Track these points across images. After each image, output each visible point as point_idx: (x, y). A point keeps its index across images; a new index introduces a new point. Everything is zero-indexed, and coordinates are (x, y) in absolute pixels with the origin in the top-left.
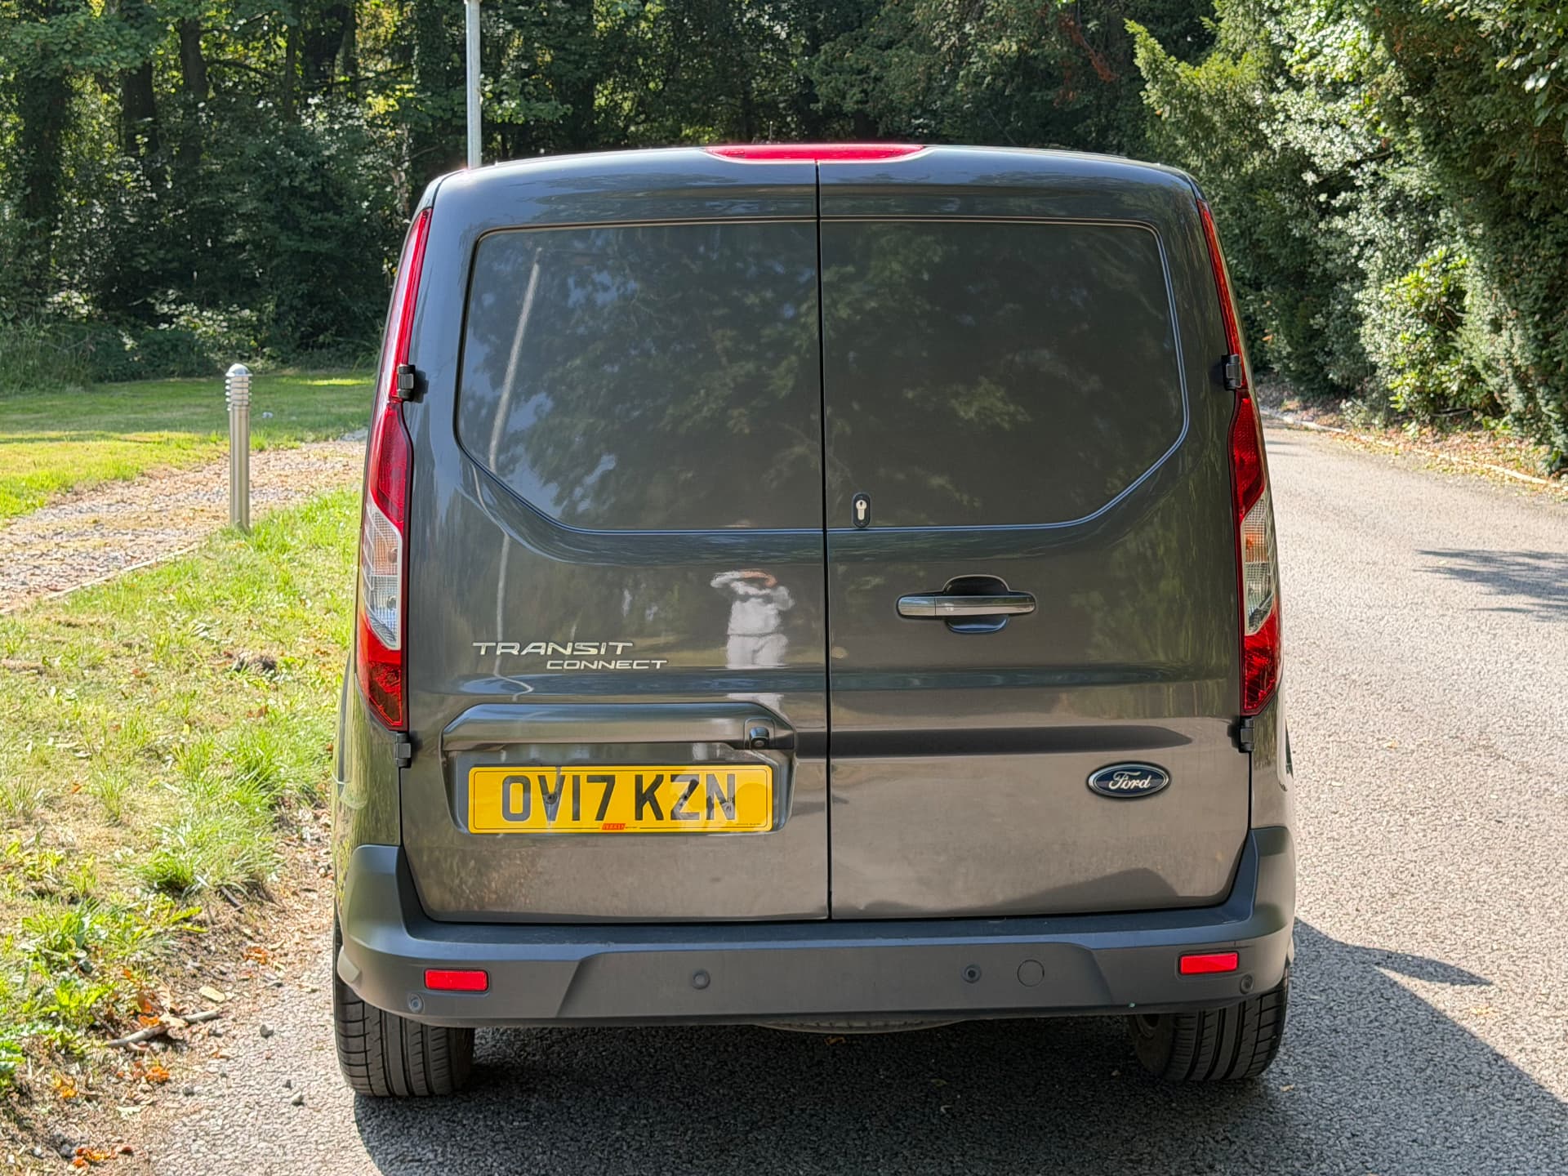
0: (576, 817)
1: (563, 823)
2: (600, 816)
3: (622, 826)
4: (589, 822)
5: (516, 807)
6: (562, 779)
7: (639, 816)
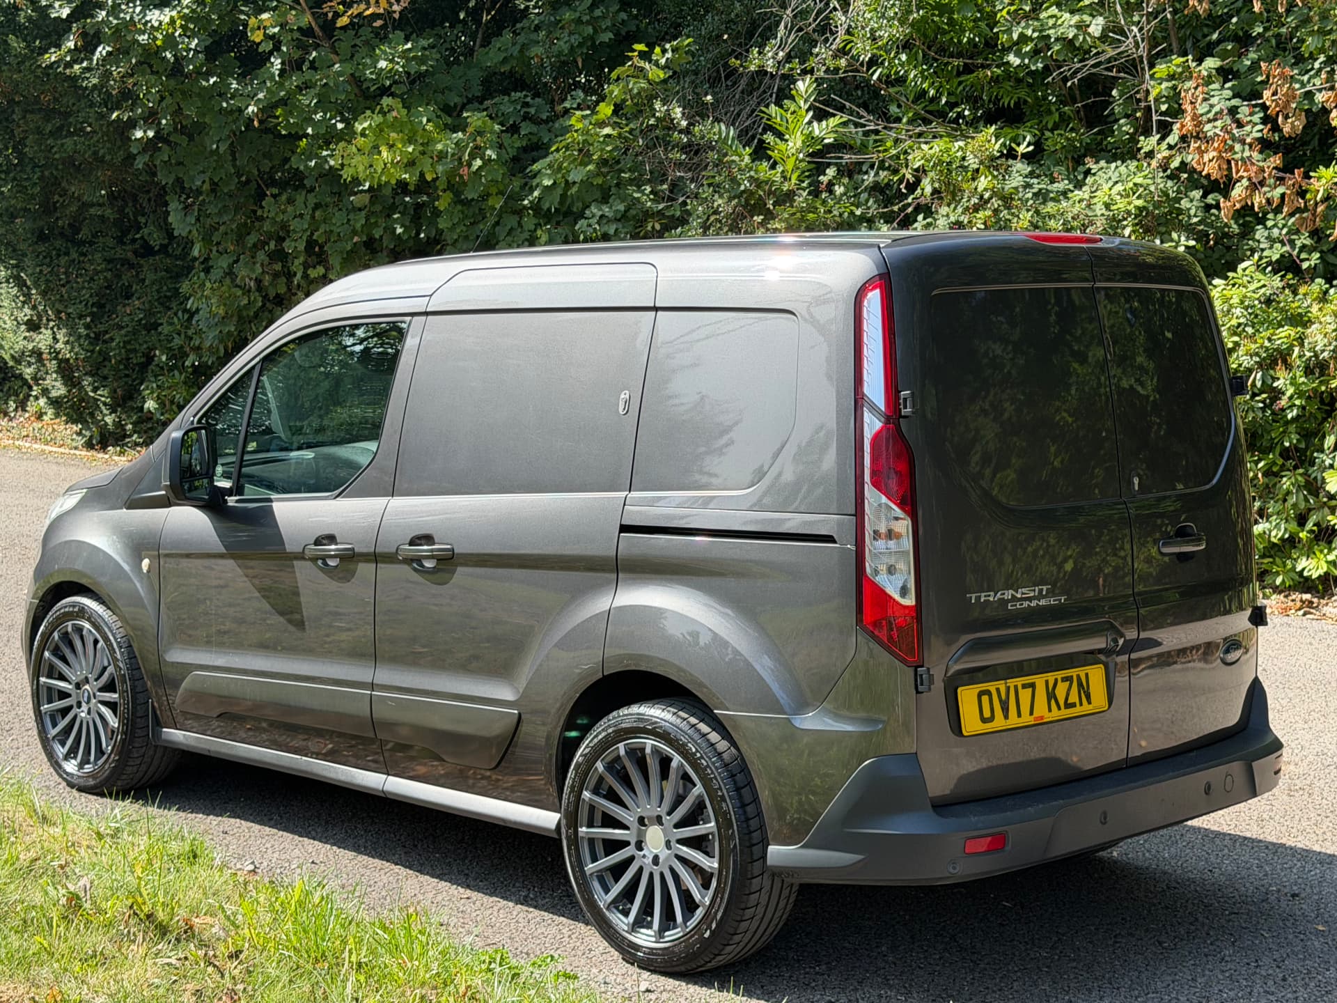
0: (1019, 715)
1: (1013, 721)
2: (1031, 713)
3: (1042, 718)
4: (1027, 719)
5: (987, 714)
6: (1008, 689)
7: (1050, 710)
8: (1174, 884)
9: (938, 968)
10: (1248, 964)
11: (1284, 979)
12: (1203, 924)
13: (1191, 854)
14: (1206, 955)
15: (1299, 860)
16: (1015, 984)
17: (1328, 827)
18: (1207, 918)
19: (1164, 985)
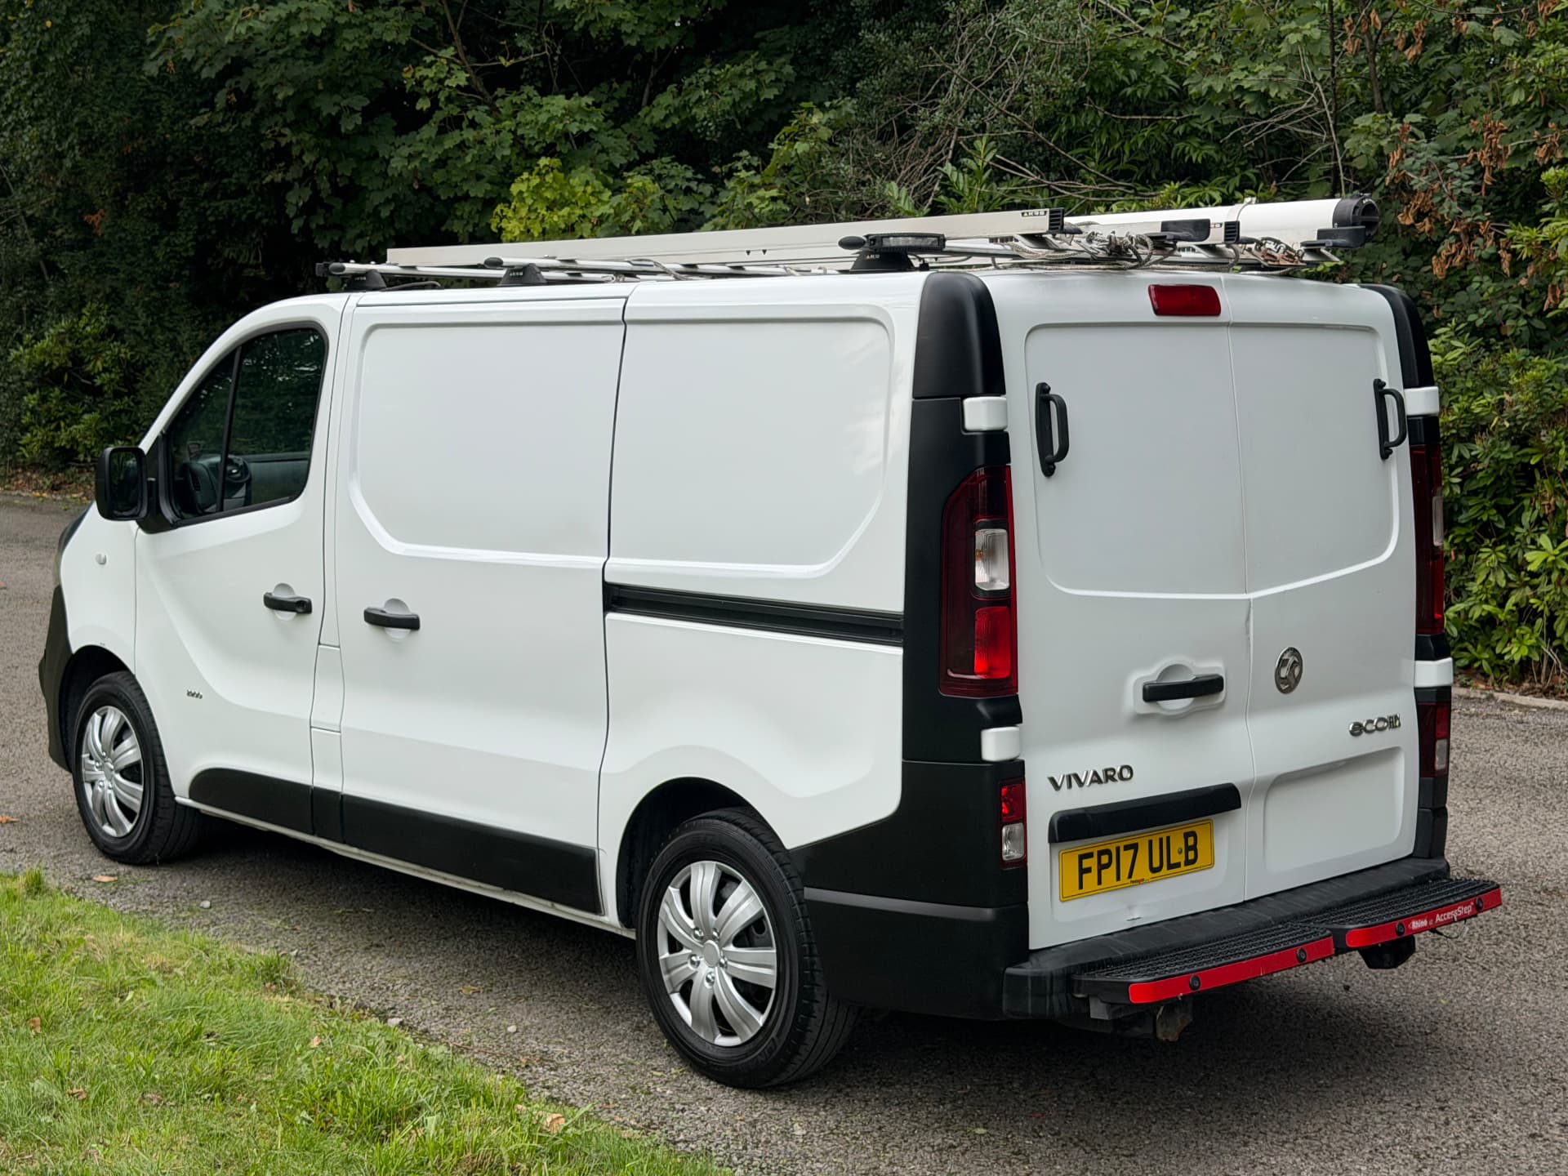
8: (1337, 1012)
9: (1071, 1108)
10: (1409, 1105)
11: (1447, 1123)
12: (1363, 1059)
13: (1358, 977)
14: (1364, 1095)
15: (1474, 985)
16: (1154, 1127)
17: (1509, 946)
18: (1369, 1051)
19: (1316, 1129)
